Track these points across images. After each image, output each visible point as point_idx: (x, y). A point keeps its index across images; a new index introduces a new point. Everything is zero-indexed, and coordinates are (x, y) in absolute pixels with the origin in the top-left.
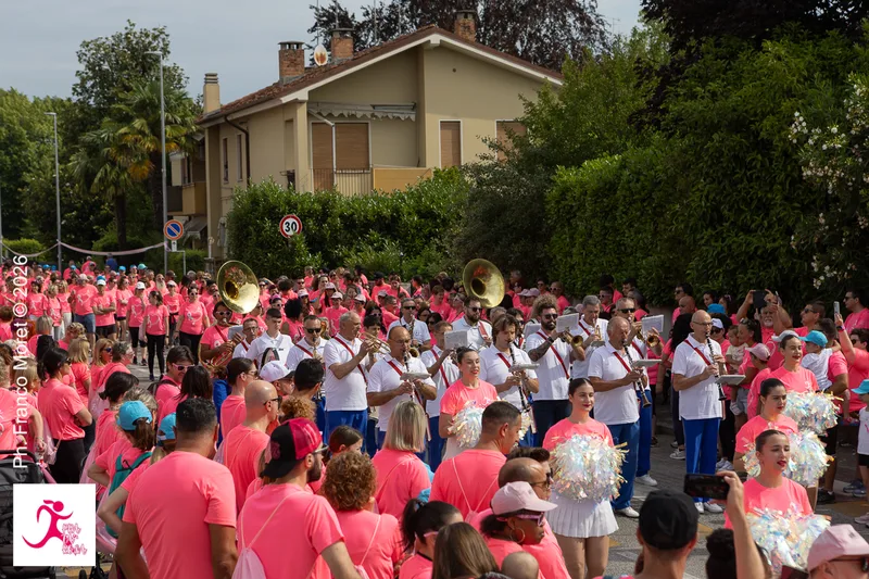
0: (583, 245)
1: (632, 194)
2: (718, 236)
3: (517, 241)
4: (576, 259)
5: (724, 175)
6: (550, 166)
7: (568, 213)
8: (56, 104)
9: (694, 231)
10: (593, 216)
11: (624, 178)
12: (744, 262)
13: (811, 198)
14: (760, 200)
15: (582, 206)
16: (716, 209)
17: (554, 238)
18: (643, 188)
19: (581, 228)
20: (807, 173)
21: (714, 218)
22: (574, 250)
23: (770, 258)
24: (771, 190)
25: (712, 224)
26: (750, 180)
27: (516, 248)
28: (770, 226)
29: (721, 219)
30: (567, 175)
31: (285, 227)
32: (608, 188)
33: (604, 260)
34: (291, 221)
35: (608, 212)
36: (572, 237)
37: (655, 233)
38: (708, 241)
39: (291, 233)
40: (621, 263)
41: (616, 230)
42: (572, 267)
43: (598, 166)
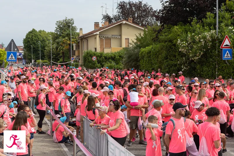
0: (145, 63)
1: (154, 53)
2: (167, 61)
3: (134, 62)
4: (144, 65)
5: (168, 50)
6: (140, 48)
7: (143, 57)
8: (52, 33)
9: (163, 60)
10: (147, 57)
11: (152, 50)
12: (171, 66)
13: (182, 55)
14: (174, 55)
15: (145, 55)
16: (167, 56)
17: (141, 61)
18: (155, 52)
19: (145, 60)
20: (180, 50)
21: (166, 58)
22: (144, 64)
23: (176, 65)
24: (176, 53)
25: (166, 59)
26: (172, 51)
27: (133, 63)
28: (176, 59)
29: (168, 58)
30: (143, 50)
31: (93, 59)
32: (150, 52)
33: (149, 65)
34: (94, 57)
35: (149, 57)
36: (144, 61)
37: (158, 60)
38: (165, 62)
39: (94, 60)
40: (152, 66)
41: (151, 60)
42: (143, 67)
43: (148, 48)
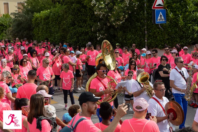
0: (42, 32)
1: (53, 19)
2: (74, 29)
3: (25, 31)
4: (40, 35)
5: (76, 14)
6: (33, 12)
7: (38, 24)
9: (69, 27)
10: (44, 25)
11: (51, 15)
12: (81, 34)
13: (96, 19)
14: (84, 20)
15: (41, 22)
16: (74, 22)
17: (34, 30)
18: (56, 17)
19: (41, 27)
20: (96, 13)
21: (73, 24)
22: (39, 33)
23: (87, 33)
24: (87, 17)
25: (73, 26)
26: (82, 15)
27: (25, 32)
28: (87, 26)
29: (75, 24)
30: (37, 15)
32: (47, 18)
33: (47, 35)
35: (47, 24)
36: (39, 30)
37: (59, 28)
38: (72, 30)
40: (51, 35)
41: (49, 28)
42: (39, 37)
43: (44, 13)
